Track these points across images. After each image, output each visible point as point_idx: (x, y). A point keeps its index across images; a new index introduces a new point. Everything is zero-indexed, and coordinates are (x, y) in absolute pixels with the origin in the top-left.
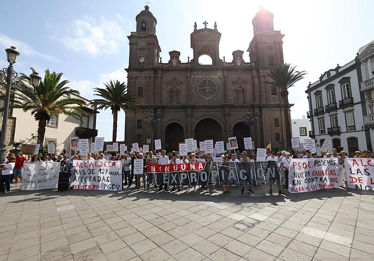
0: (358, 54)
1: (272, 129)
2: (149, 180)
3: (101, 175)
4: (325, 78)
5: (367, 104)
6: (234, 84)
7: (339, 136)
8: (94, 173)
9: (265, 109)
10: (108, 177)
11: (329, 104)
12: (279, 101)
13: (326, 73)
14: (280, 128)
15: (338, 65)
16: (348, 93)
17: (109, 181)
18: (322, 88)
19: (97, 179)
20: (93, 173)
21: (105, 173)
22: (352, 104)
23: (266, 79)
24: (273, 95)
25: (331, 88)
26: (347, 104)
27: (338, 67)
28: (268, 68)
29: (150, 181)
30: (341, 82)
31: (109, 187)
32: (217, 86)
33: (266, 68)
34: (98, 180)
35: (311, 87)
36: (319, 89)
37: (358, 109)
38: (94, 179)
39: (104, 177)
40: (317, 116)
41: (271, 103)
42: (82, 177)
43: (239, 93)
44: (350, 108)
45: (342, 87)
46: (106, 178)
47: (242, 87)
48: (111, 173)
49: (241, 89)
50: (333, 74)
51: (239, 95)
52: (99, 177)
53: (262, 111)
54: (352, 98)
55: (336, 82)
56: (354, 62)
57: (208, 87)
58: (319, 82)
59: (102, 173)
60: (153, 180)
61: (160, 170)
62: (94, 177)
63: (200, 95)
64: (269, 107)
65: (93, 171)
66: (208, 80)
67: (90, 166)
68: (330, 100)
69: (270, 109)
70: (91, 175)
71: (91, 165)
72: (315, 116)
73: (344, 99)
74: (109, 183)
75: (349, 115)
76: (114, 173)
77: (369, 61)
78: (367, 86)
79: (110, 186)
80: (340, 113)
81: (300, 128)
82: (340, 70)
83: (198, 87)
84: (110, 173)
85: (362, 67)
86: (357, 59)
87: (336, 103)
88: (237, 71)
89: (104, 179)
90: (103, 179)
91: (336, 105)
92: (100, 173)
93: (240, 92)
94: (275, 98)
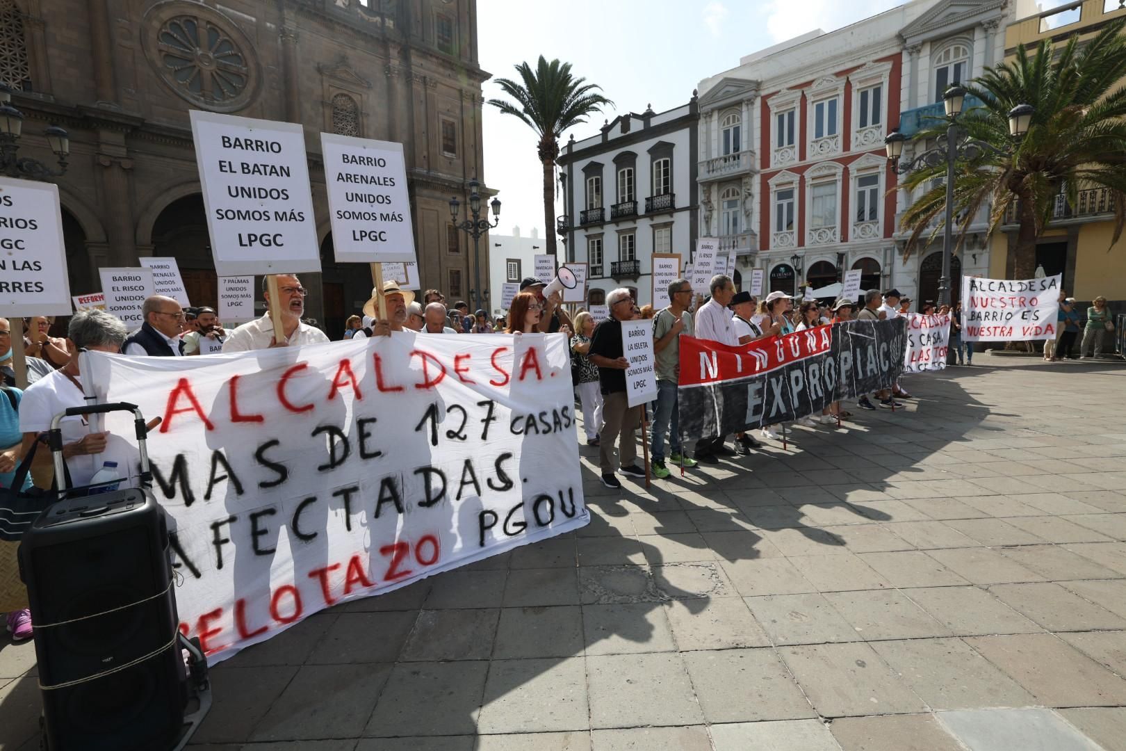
0: (695, 93)
1: (442, 259)
2: (691, 423)
3: (447, 456)
4: (616, 133)
5: (702, 213)
6: (324, 78)
7: (636, 282)
8: (378, 454)
9: (425, 192)
10: (506, 456)
11: (620, 202)
12: (461, 174)
13: (619, 119)
14: (462, 254)
15: (649, 106)
16: (666, 182)
17: (508, 485)
18: (607, 159)
19: (412, 490)
20: (365, 456)
21: (474, 428)
22: (671, 209)
23: (428, 91)
24: (448, 151)
25: (626, 161)
26: (664, 208)
27: (649, 115)
28: (437, 58)
29: (693, 428)
30: (654, 152)
31: (515, 524)
32: (251, 65)
33: (431, 55)
34: (423, 497)
35: (575, 148)
36: (597, 159)
37: (682, 221)
38: (381, 500)
39: (468, 463)
40: (586, 229)
41: (440, 174)
42: (254, 517)
43: (340, 116)
44: (666, 219)
45: (654, 163)
46: (485, 470)
47: (350, 98)
48: (527, 424)
49: (350, 106)
50: (636, 126)
51: (340, 125)
52: (427, 471)
53: (417, 197)
54: (673, 195)
55: (641, 149)
56: (686, 112)
57: (211, 55)
58: (599, 141)
59: (451, 434)
60: (706, 419)
61: (739, 369)
62: (388, 483)
63: (168, 78)
64: (435, 189)
65: (363, 436)
66: (208, 22)
67: (332, 395)
68: (623, 192)
69: (438, 194)
70: (354, 471)
71: (335, 385)
72: (579, 228)
73: (655, 195)
74: (515, 495)
75: (664, 233)
76: (549, 419)
77: (715, 116)
78: (709, 172)
79: (519, 516)
80: (643, 229)
81: (508, 260)
82: (654, 122)
83: (152, 35)
84: (520, 426)
85: (701, 127)
86: (694, 103)
87: (636, 203)
88: (337, 27)
89: (475, 481)
90: (463, 483)
91: (635, 208)
92: (435, 442)
93: (344, 113)
94: (450, 160)
